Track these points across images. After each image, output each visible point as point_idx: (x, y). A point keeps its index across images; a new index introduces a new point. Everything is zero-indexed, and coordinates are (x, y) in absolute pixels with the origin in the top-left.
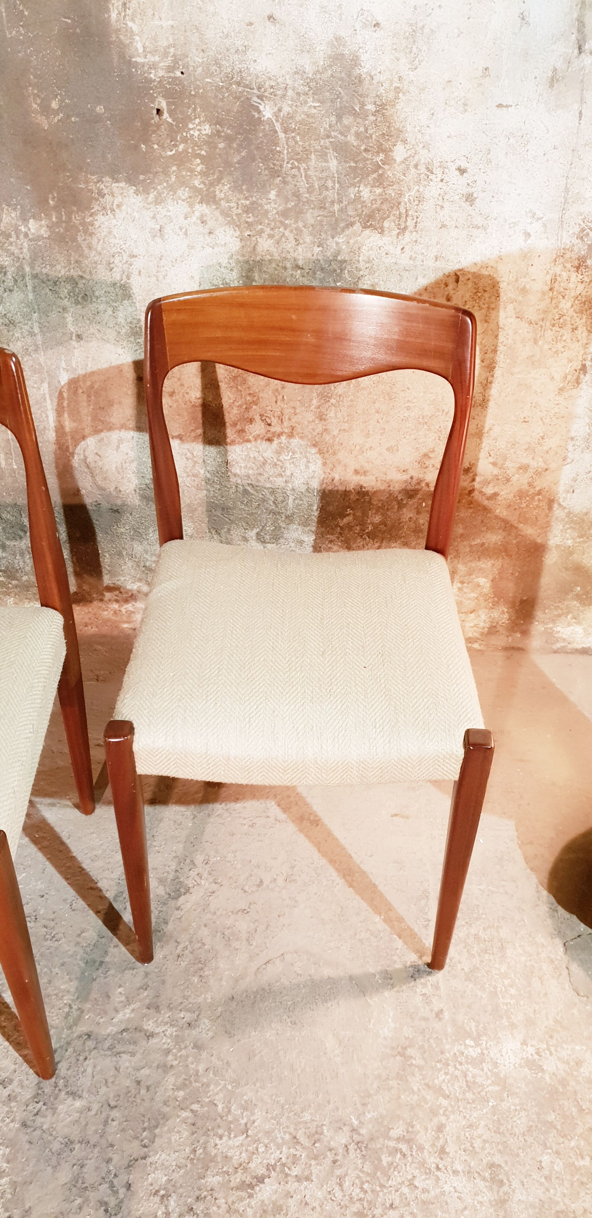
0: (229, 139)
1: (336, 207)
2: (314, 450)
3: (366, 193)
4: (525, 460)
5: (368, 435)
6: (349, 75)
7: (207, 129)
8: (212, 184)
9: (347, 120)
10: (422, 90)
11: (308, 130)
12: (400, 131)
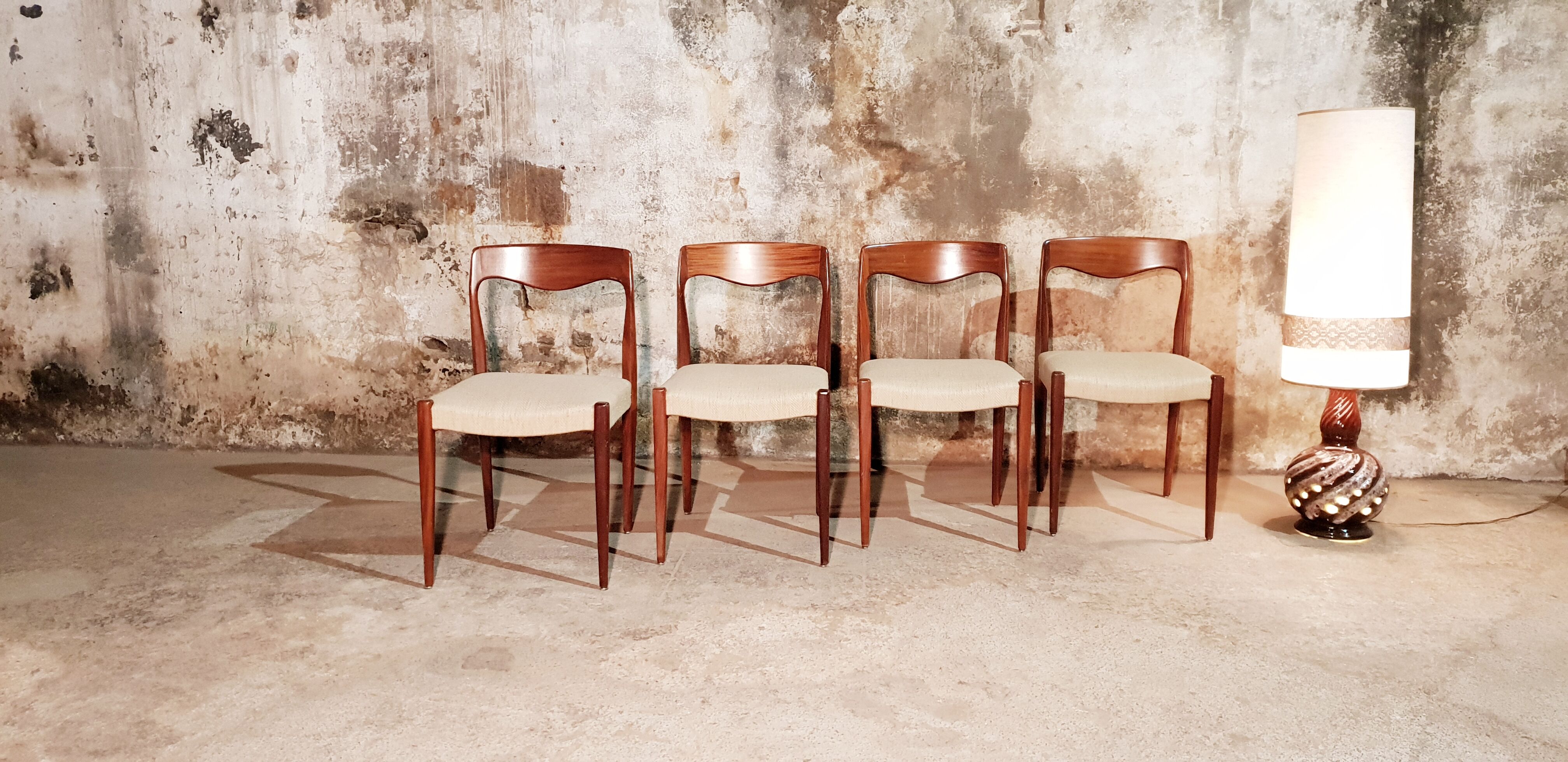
0: (1065, 192)
1: (1112, 219)
2: (1100, 339)
3: (1126, 212)
4: (1215, 343)
6: (1119, 165)
7: (1056, 188)
8: (1055, 211)
9: (1117, 183)
10: (1150, 170)
11: (1100, 187)
12: (1141, 186)
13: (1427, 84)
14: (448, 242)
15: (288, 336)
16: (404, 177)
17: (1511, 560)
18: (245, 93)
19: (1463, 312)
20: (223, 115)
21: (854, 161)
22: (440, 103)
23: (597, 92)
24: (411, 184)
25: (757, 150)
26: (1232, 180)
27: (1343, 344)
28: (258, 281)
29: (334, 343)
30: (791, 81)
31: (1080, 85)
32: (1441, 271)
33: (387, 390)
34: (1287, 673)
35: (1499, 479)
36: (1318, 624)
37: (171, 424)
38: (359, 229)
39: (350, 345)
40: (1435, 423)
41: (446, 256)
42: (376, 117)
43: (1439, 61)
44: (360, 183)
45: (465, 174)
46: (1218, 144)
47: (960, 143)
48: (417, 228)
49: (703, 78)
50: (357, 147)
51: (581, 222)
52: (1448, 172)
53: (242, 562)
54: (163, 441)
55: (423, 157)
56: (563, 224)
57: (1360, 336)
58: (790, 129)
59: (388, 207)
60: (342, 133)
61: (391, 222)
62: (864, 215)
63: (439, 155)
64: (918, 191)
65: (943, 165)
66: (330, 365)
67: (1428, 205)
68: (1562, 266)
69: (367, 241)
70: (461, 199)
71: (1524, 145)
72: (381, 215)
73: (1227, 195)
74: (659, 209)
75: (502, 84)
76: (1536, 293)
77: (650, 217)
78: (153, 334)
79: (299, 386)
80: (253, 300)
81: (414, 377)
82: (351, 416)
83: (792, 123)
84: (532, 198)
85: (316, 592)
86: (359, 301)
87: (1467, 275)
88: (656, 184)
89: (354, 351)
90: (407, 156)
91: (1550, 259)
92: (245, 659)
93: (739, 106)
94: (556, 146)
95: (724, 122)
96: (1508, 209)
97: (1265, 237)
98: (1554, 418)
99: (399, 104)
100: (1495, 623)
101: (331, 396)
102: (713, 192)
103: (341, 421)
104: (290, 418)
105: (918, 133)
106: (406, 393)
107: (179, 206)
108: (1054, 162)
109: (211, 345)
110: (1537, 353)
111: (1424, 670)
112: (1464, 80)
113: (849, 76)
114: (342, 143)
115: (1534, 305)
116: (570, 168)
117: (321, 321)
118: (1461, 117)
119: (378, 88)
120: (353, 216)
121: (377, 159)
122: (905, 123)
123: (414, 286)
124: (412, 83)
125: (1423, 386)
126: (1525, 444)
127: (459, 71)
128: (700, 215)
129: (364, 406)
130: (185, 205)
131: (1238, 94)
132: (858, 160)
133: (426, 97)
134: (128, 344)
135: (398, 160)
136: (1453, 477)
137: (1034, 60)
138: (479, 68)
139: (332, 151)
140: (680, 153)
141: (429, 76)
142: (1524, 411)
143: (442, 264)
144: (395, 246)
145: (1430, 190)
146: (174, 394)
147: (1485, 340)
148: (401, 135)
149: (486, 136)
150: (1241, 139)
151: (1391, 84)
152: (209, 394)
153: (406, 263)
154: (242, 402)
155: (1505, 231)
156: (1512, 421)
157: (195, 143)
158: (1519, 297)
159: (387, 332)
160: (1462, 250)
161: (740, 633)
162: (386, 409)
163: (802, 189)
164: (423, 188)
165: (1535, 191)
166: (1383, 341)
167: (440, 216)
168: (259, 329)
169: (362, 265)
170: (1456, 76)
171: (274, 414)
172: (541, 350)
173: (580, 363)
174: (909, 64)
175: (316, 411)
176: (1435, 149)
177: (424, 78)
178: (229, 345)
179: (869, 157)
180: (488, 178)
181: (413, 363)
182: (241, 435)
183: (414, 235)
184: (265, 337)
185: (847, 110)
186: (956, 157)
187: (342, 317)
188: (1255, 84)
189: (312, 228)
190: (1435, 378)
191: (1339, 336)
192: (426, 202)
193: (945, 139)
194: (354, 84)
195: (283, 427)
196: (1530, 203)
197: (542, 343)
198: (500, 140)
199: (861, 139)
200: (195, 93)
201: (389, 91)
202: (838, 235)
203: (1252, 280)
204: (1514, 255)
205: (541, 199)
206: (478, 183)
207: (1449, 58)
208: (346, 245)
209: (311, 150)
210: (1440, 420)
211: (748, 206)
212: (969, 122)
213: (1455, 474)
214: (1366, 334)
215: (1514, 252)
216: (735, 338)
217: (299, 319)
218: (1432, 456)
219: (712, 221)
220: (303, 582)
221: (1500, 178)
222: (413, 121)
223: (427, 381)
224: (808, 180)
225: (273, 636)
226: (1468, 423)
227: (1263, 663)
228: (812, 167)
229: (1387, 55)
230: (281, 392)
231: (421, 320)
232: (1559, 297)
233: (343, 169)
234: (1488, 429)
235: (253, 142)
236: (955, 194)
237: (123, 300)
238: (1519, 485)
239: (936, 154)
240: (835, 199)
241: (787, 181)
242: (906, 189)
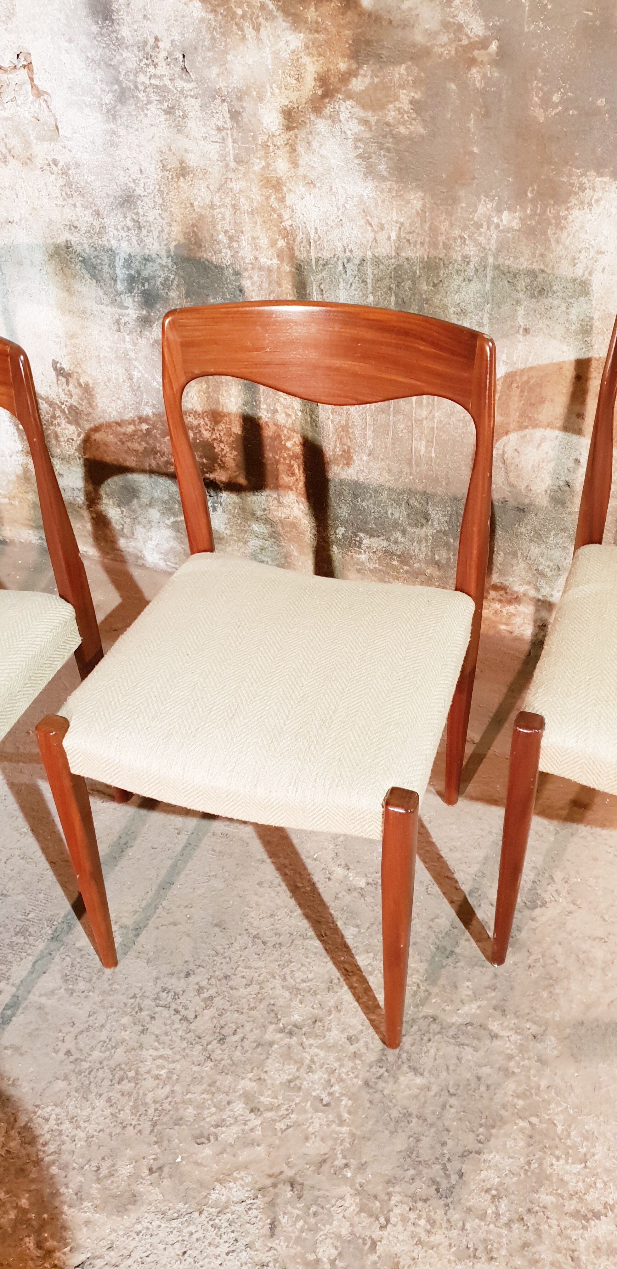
21: (251, 32)
62: (282, 166)
64: (391, 115)
132: (257, 28)
163: (154, 97)
179: (282, 23)
186: (476, 27)
202: (234, 206)
211: (62, 131)
216: (87, 384)
224: (161, 77)
228: (165, 45)
236: (471, 124)
240: (220, 124)
241: (121, 78)
242: (363, 107)
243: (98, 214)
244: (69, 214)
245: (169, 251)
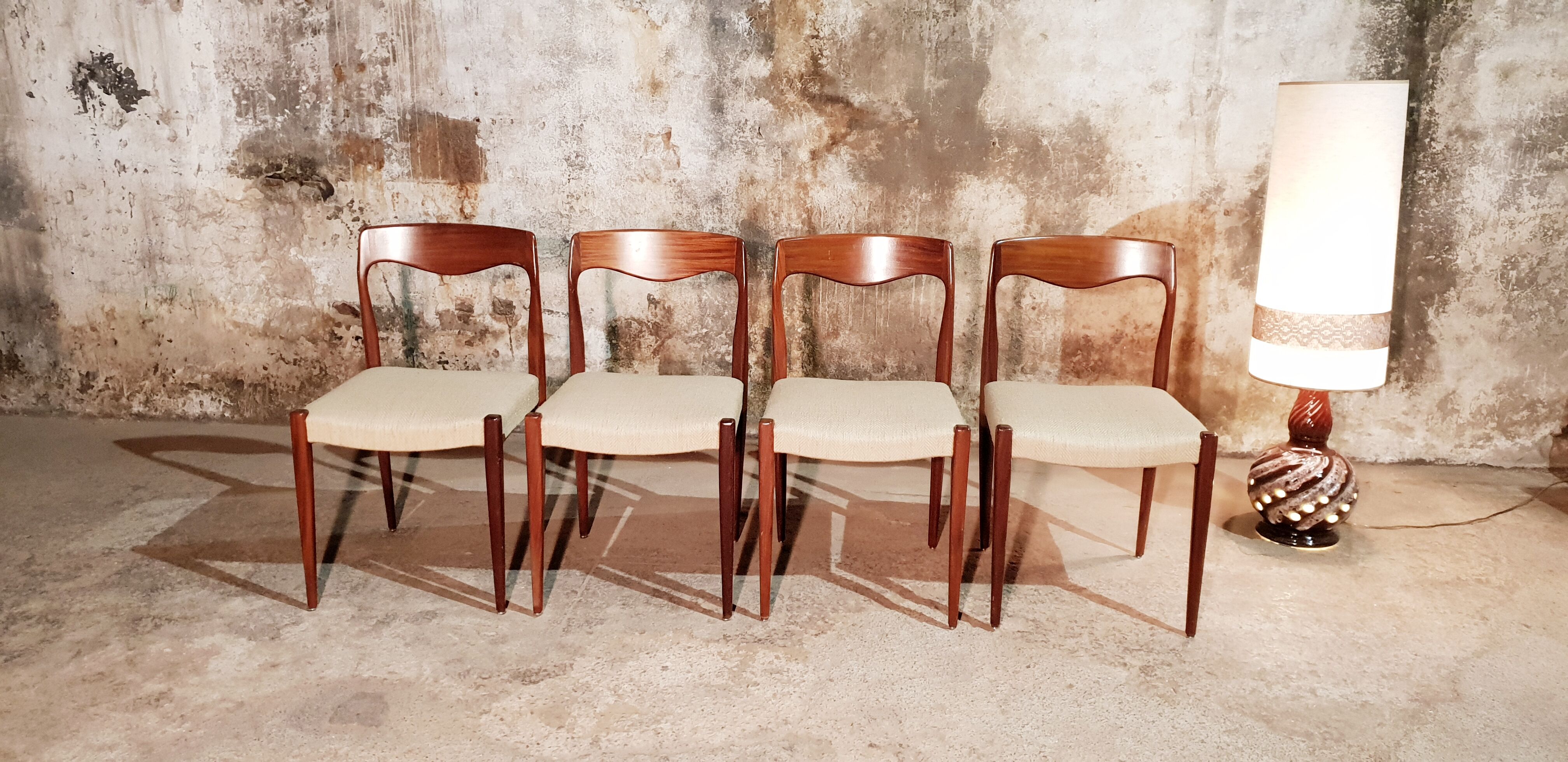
0: (1026, 154)
1: (1077, 184)
3: (1091, 177)
5: (1091, 304)
6: (1085, 124)
7: (1016, 150)
8: (1016, 174)
9: (1083, 145)
10: (1119, 131)
11: (1064, 149)
12: (1108, 149)
13: (1427, 39)
14: (356, 201)
15: (189, 300)
16: (306, 129)
17: (1483, 575)
18: (126, 33)
19: (1452, 289)
20: (105, 58)
21: (796, 117)
22: (342, 48)
23: (513, 37)
24: (314, 137)
25: (690, 102)
26: (1208, 143)
27: (1315, 342)
28: (154, 241)
29: (239, 308)
30: (726, 27)
31: (1045, 36)
32: (1430, 244)
33: (298, 358)
34: (1228, 732)
35: (1480, 465)
36: (1268, 665)
37: (70, 392)
38: (260, 186)
39: (257, 310)
40: (1414, 406)
41: (355, 216)
42: (273, 63)
43: (1442, 13)
44: (258, 135)
45: (371, 126)
46: (1194, 102)
47: (913, 99)
48: (322, 185)
49: (630, 23)
50: (253, 96)
51: (499, 180)
52: (1445, 136)
53: (117, 573)
54: (63, 409)
55: (326, 107)
56: (479, 181)
57: (1334, 334)
58: (726, 80)
59: (290, 161)
60: (237, 81)
61: (294, 179)
62: (808, 177)
63: (343, 105)
64: (867, 151)
65: (893, 122)
66: (236, 331)
67: (1421, 172)
68: (1562, 240)
69: (269, 198)
70: (368, 154)
71: (1531, 107)
72: (283, 170)
73: (1203, 159)
74: (583, 167)
75: (408, 27)
76: (1532, 269)
77: (573, 175)
78: (45, 296)
79: (204, 353)
80: (150, 262)
81: (326, 345)
82: (260, 385)
83: (729, 74)
84: (445, 154)
85: (189, 614)
86: (264, 263)
87: (1458, 249)
88: (579, 139)
89: (261, 316)
90: (308, 106)
91: (1550, 233)
92: (92, 710)
93: (669, 54)
94: (469, 97)
95: (653, 71)
96: (1508, 178)
97: (1241, 206)
98: (1541, 402)
99: (297, 48)
100: (1460, 662)
101: (239, 364)
102: (642, 149)
103: (251, 390)
104: (196, 386)
105: (868, 86)
106: (317, 361)
107: (62, 158)
108: (1014, 121)
109: (107, 309)
110: (1529, 333)
111: (1377, 729)
112: (1469, 35)
113: (790, 21)
114: (237, 92)
115: (1529, 282)
116: (486, 120)
117: (223, 283)
118: (1462, 76)
119: (273, 31)
120: (252, 172)
121: (275, 110)
122: (852, 75)
123: (322, 248)
124: (310, 25)
125: (1404, 367)
126: (1510, 429)
127: (361, 12)
128: (628, 174)
129: (274, 374)
130: (68, 156)
131: (1218, 48)
132: (801, 115)
133: (326, 41)
134: (18, 305)
135: (298, 110)
136: (1431, 463)
137: (994, 7)
138: (383, 9)
139: (227, 100)
140: (605, 105)
141: (328, 18)
142: (1511, 395)
143: (351, 224)
144: (299, 205)
145: (1424, 157)
146: (71, 359)
147: (1474, 319)
148: (301, 83)
149: (393, 84)
150: (1220, 97)
151: (1387, 38)
152: (109, 360)
153: (312, 223)
154: (145, 368)
155: (1502, 201)
156: (1497, 405)
157: (75, 89)
158: (1513, 274)
159: (295, 296)
160: (1455, 222)
161: (640, 674)
162: (297, 377)
163: (740, 146)
164: (327, 142)
165: (1539, 159)
166: (1360, 340)
167: (347, 172)
168: (158, 292)
169: (265, 224)
170: (1460, 30)
171: (179, 382)
172: (460, 318)
173: (503, 332)
174: (857, 9)
175: (223, 380)
176: (1432, 112)
177: (323, 20)
178: (126, 308)
179: (814, 113)
180: (398, 132)
181: (324, 330)
182: (146, 402)
183: (319, 192)
184: (165, 300)
185: (789, 60)
186: (908, 114)
187: (247, 280)
188: (1237, 36)
189: (209, 184)
190: (1418, 358)
191: (1312, 333)
192: (331, 157)
193: (896, 94)
194: (247, 25)
195: (190, 395)
196: (1532, 171)
197: (460, 310)
198: (409, 88)
199: (804, 93)
200: (71, 34)
201: (285, 34)
202: (779, 198)
203: (1226, 252)
204: (1511, 228)
205: (455, 154)
206: (387, 136)
207: (1453, 10)
208: (246, 202)
209: (203, 99)
210: (1421, 403)
211: (682, 165)
212: (922, 75)
213: (1433, 460)
214: (1341, 331)
215: (1512, 225)
216: (669, 307)
217: (200, 281)
218: (1410, 440)
219: (642, 181)
220: (178, 600)
221: (1501, 144)
222: (313, 68)
223: (340, 348)
224: (746, 138)
225: (130, 677)
226: (1450, 406)
227: (1204, 719)
228: (751, 123)
229: (1385, 5)
230: (186, 360)
231: (331, 284)
232: (1557, 274)
233: (239, 119)
234: (1471, 413)
235: (139, 89)
236: (906, 154)
237: (9, 258)
238: (1500, 472)
239: (886, 111)
240: (776, 158)
241: (723, 138)
242: (853, 149)
243: (696, 206)
244: (677, 207)
245: (737, 224)
